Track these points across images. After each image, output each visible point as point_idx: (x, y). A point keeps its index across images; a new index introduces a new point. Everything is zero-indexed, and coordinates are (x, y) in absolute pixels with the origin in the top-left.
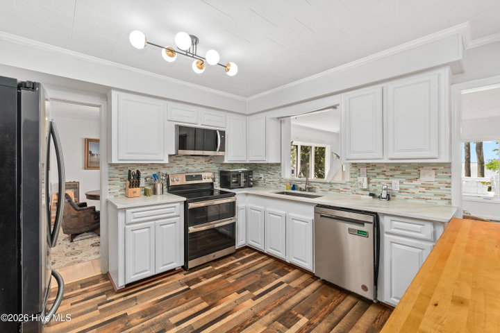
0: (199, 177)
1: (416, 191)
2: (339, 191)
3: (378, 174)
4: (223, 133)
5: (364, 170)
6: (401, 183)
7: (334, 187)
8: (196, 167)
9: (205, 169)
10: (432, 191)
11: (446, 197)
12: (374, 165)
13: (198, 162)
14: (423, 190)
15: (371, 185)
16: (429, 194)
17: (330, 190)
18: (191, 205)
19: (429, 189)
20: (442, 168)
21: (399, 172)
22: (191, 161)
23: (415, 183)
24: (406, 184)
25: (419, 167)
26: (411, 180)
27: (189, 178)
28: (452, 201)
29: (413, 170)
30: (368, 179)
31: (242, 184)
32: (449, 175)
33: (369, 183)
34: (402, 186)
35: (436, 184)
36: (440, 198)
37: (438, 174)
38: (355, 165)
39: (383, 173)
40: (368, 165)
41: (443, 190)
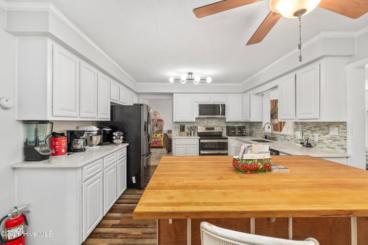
0: (213, 129)
1: (327, 142)
2: (289, 140)
3: (308, 129)
4: (224, 106)
5: (300, 126)
6: (319, 136)
7: (287, 138)
8: (212, 123)
9: (217, 125)
10: (336, 142)
11: (343, 147)
12: (306, 123)
13: (214, 121)
14: (331, 141)
15: (304, 137)
16: (335, 144)
17: (284, 140)
18: (202, 141)
19: (334, 141)
20: (342, 125)
21: (318, 129)
22: (210, 121)
23: (327, 136)
24: (322, 137)
25: (329, 125)
26: (324, 134)
27: (207, 129)
28: (348, 150)
29: (325, 127)
30: (303, 133)
31: (237, 134)
32: (345, 131)
33: (303, 135)
34: (320, 138)
35: (338, 138)
36: (340, 147)
37: (340, 130)
38: (296, 123)
39: (310, 129)
40: (302, 123)
41: (343, 142)
